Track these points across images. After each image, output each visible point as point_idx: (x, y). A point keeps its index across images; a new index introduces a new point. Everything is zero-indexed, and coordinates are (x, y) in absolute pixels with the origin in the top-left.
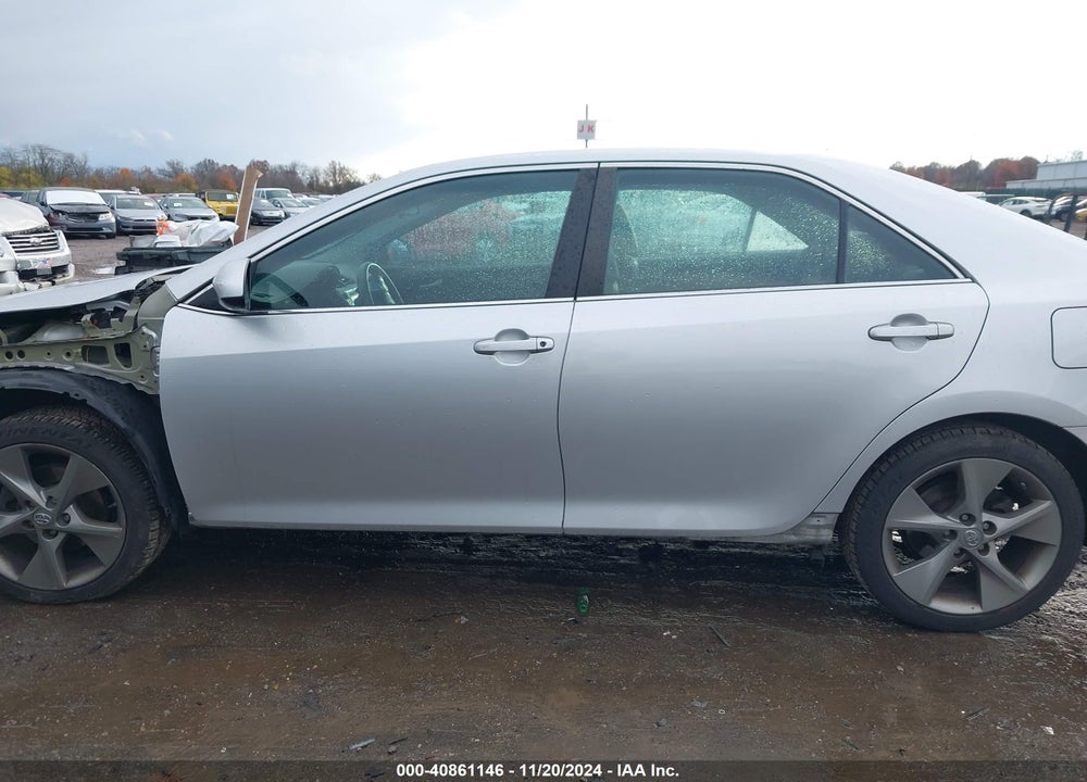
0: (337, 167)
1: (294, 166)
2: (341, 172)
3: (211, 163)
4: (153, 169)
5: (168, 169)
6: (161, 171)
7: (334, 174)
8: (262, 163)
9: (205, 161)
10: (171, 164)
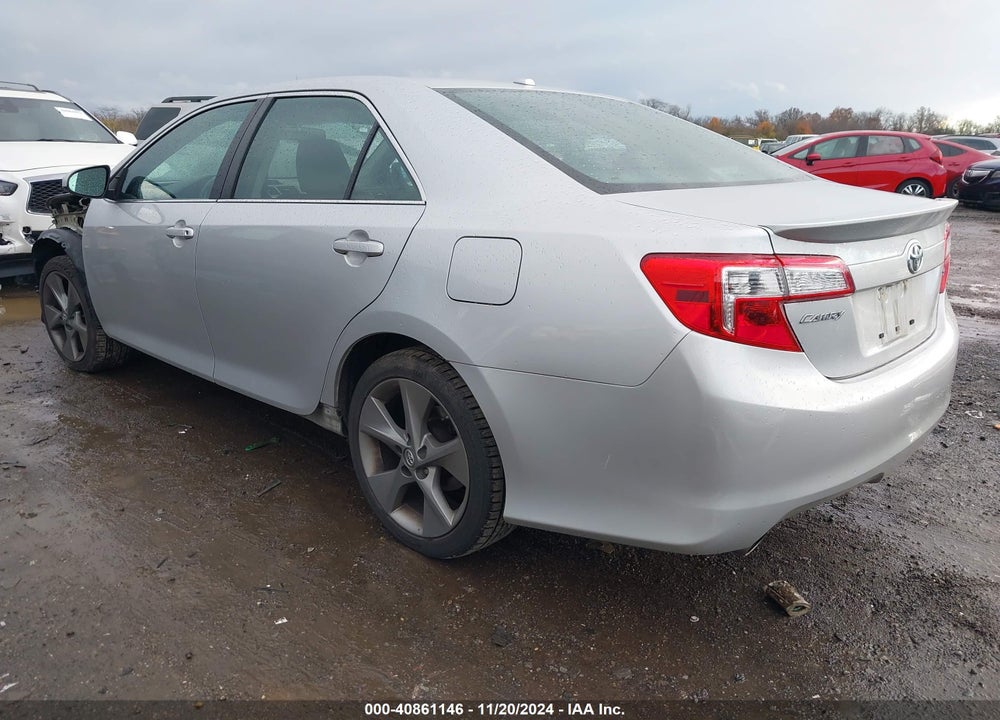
0: (926, 113)
1: (879, 113)
2: (928, 119)
3: (796, 112)
4: (743, 118)
5: (755, 117)
6: (749, 120)
7: (921, 122)
8: (846, 111)
9: (790, 110)
10: (758, 114)
